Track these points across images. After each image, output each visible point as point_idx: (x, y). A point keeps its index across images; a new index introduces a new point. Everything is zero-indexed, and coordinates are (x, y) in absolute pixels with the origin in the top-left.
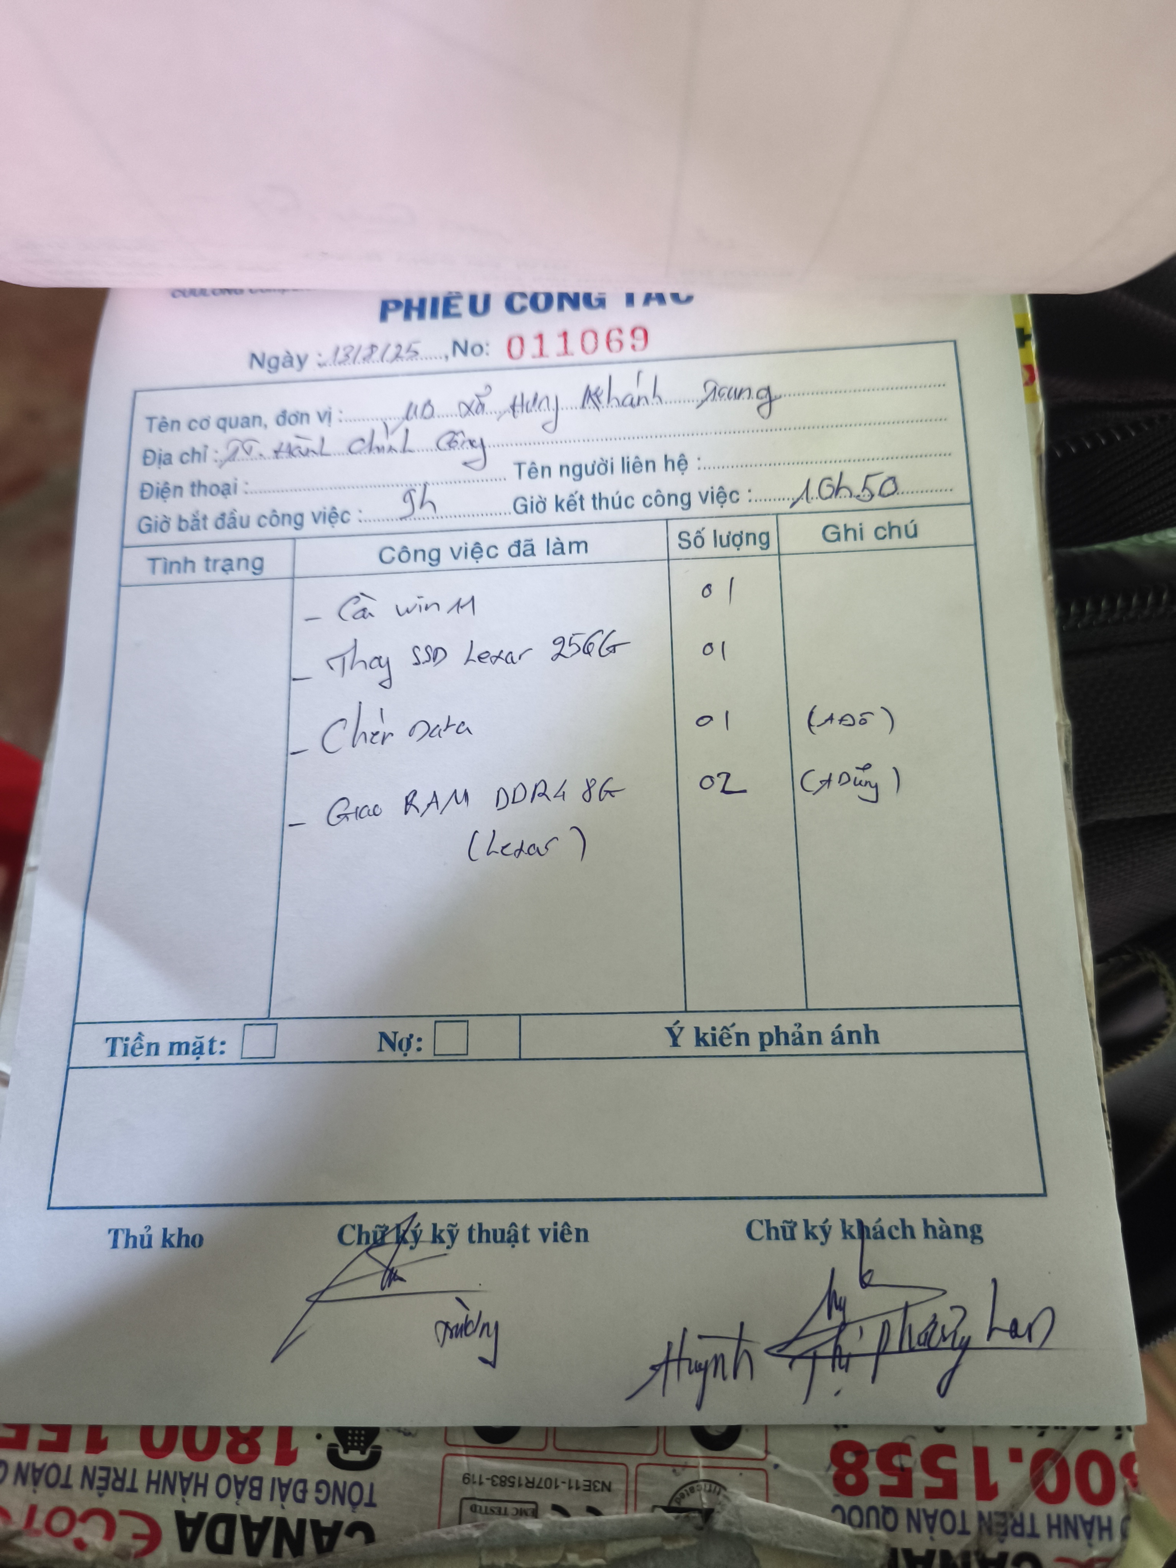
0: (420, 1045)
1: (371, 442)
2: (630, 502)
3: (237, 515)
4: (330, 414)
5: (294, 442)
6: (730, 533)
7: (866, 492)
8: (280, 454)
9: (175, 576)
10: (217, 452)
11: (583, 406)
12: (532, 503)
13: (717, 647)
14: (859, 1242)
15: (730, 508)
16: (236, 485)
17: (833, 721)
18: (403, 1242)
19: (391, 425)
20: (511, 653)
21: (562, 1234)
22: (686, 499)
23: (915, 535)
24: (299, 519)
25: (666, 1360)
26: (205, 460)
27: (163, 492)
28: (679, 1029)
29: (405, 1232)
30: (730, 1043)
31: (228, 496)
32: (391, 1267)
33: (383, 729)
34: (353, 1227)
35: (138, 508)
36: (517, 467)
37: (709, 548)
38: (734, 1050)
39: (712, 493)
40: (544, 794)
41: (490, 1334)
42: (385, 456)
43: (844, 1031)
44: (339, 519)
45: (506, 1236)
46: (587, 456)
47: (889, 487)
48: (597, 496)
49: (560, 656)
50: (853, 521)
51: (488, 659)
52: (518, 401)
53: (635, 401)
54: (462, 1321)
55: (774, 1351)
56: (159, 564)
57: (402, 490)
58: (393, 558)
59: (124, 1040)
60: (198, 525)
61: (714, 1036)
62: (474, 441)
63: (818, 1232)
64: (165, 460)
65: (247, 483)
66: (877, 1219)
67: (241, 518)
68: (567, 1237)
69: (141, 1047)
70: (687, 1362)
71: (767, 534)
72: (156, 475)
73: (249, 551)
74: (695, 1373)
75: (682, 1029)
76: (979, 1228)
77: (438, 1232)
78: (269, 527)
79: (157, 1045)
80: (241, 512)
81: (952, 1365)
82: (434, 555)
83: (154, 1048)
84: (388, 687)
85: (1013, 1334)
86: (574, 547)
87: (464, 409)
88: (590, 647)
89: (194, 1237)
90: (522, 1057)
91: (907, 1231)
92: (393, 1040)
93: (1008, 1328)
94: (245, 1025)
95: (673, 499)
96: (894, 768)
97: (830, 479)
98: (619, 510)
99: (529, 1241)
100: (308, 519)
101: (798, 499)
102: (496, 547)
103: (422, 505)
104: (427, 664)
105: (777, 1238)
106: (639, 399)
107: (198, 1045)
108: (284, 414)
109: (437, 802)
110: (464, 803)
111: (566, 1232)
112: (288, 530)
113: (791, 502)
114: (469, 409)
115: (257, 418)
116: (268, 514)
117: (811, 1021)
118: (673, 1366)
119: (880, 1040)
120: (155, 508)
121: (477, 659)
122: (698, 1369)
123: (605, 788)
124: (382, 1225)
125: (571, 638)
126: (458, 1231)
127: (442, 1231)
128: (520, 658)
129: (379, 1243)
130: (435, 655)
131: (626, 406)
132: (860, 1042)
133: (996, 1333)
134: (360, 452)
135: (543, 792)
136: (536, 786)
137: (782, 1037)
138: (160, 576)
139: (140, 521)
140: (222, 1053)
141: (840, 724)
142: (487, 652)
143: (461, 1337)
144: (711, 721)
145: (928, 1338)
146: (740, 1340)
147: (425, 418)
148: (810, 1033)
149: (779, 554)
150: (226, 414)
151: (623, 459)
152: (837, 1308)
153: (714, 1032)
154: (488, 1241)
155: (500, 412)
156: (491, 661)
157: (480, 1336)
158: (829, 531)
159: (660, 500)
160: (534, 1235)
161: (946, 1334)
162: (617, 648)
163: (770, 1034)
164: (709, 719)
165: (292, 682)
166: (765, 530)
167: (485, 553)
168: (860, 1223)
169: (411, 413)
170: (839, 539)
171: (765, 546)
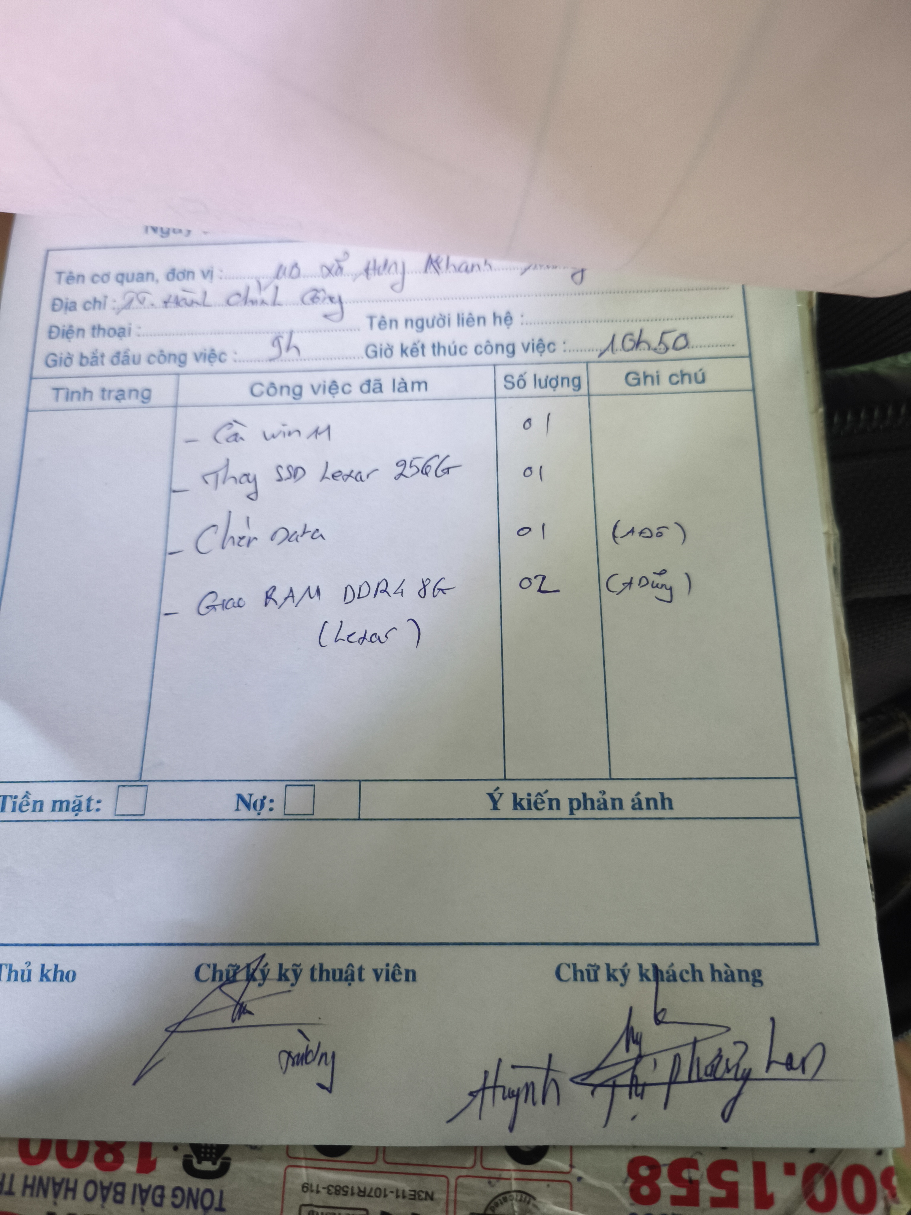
0: (272, 805)
1: (246, 297)
2: (464, 350)
3: (130, 354)
4: (212, 272)
5: (181, 294)
6: (547, 377)
7: (662, 346)
8: (169, 305)
9: (75, 403)
10: (115, 301)
11: (426, 271)
12: (381, 350)
13: (536, 470)
14: (653, 984)
15: (547, 356)
16: (130, 329)
17: (634, 534)
18: (252, 979)
19: (263, 282)
20: (360, 473)
21: (393, 974)
22: (511, 348)
23: (703, 381)
24: (183, 358)
25: (482, 1087)
26: (104, 308)
27: (67, 333)
28: (499, 795)
29: (255, 971)
30: (544, 808)
31: (124, 338)
32: (241, 1002)
33: (249, 534)
34: (209, 966)
35: (46, 346)
36: (368, 321)
37: (530, 388)
38: (546, 813)
39: (533, 344)
40: (385, 591)
41: (327, 1062)
42: (258, 308)
43: (643, 798)
44: (217, 360)
45: (344, 975)
46: (428, 311)
47: (681, 342)
48: (436, 345)
49: (402, 476)
50: (651, 368)
51: (340, 478)
52: (371, 266)
53: (469, 268)
54: (303, 1051)
55: (578, 1080)
56: (62, 393)
57: (270, 337)
58: (262, 393)
59: (13, 797)
60: (97, 361)
61: (529, 801)
62: (333, 298)
63: (618, 975)
64: (71, 307)
65: (140, 328)
66: (669, 964)
67: (134, 356)
68: (397, 977)
69: (28, 804)
70: (501, 1090)
71: (579, 378)
72: (62, 319)
73: (139, 383)
74: (508, 1100)
75: (501, 794)
76: (759, 972)
77: (283, 971)
78: (157, 364)
79: (42, 803)
80: (134, 350)
81: (735, 1094)
82: (297, 390)
83: (39, 805)
84: (254, 499)
85: (789, 1067)
86: (416, 386)
87: (325, 270)
88: (428, 469)
89: (68, 973)
90: (362, 817)
91: (696, 974)
92: (248, 801)
93: (784, 1061)
94: (119, 786)
95: (500, 348)
96: (686, 574)
97: (631, 334)
98: (455, 357)
99: (364, 979)
100: (190, 359)
101: (605, 351)
102: (349, 385)
103: (288, 348)
104: (288, 480)
105: (582, 980)
106: (473, 267)
107: (77, 803)
108: (173, 271)
109: (293, 596)
110: (316, 598)
111: (397, 972)
112: (173, 367)
113: (599, 353)
114: (330, 271)
115: (150, 275)
116: (157, 353)
117: (613, 790)
118: (489, 1093)
119: (674, 806)
120: (60, 346)
121: (330, 477)
122: (511, 1095)
123: (439, 586)
124: (234, 964)
125: (412, 461)
126: (301, 970)
127: (287, 970)
128: (368, 477)
129: (231, 980)
130: (295, 473)
131: (461, 272)
132: (656, 807)
133: (774, 1066)
134: (236, 304)
135: (384, 589)
136: (379, 584)
137: (589, 803)
138: (62, 403)
139: (47, 357)
140: (98, 810)
141: (640, 535)
142: (340, 471)
143: (302, 1064)
144: (530, 532)
145: (714, 1069)
146: (548, 1069)
147: (293, 278)
148: (613, 800)
149: (589, 395)
150: (125, 269)
151: (458, 315)
152: (634, 1042)
153: (529, 798)
154: (328, 979)
155: (356, 275)
156: (343, 479)
157: (319, 1064)
158: (631, 376)
159: (489, 349)
160: (367, 974)
161: (730, 1066)
162: (450, 470)
163: (578, 801)
164: (528, 530)
165: (173, 494)
166: (577, 375)
167: (340, 390)
168: (655, 967)
169: (281, 274)
170: (639, 383)
171: (577, 388)
